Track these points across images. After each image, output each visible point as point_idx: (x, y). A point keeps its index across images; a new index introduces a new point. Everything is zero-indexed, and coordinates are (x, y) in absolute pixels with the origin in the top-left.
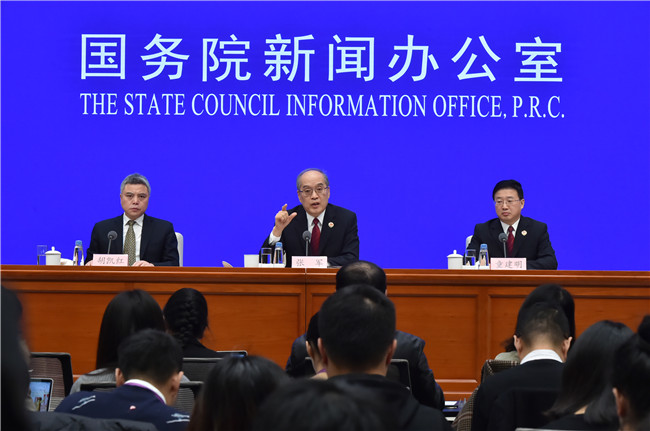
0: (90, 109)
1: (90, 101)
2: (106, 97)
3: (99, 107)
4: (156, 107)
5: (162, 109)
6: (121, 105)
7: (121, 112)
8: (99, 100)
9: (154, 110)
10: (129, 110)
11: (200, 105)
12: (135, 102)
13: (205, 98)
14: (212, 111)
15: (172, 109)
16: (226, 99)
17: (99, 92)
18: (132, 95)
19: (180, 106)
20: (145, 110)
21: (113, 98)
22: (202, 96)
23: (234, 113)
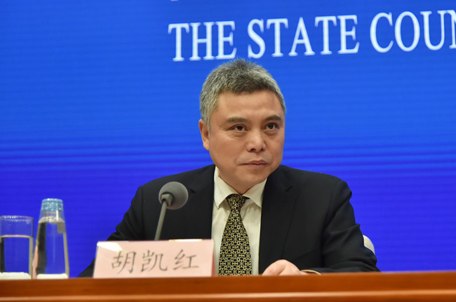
0: (187, 50)
1: (187, 37)
2: (215, 29)
3: (202, 48)
4: (306, 41)
5: (317, 45)
6: (242, 41)
7: (242, 53)
8: (202, 34)
9: (301, 48)
10: (256, 49)
11: (385, 33)
12: (268, 35)
13: (394, 20)
14: (408, 43)
15: (335, 43)
16: (434, 20)
17: (202, 20)
18: (261, 23)
19: (349, 38)
20: (286, 46)
21: (227, 30)
22: (389, 17)
23: (451, 44)
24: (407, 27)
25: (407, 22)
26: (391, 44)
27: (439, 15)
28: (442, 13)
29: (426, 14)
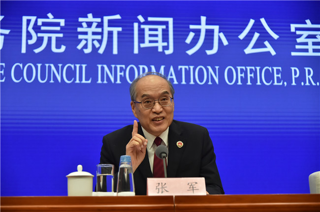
13: (24, 67)
14: (29, 78)
22: (21, 65)
23: (50, 80)
24: (30, 70)
25: (30, 68)
26: (21, 78)
27: (46, 66)
28: (47, 65)
29: (39, 65)
